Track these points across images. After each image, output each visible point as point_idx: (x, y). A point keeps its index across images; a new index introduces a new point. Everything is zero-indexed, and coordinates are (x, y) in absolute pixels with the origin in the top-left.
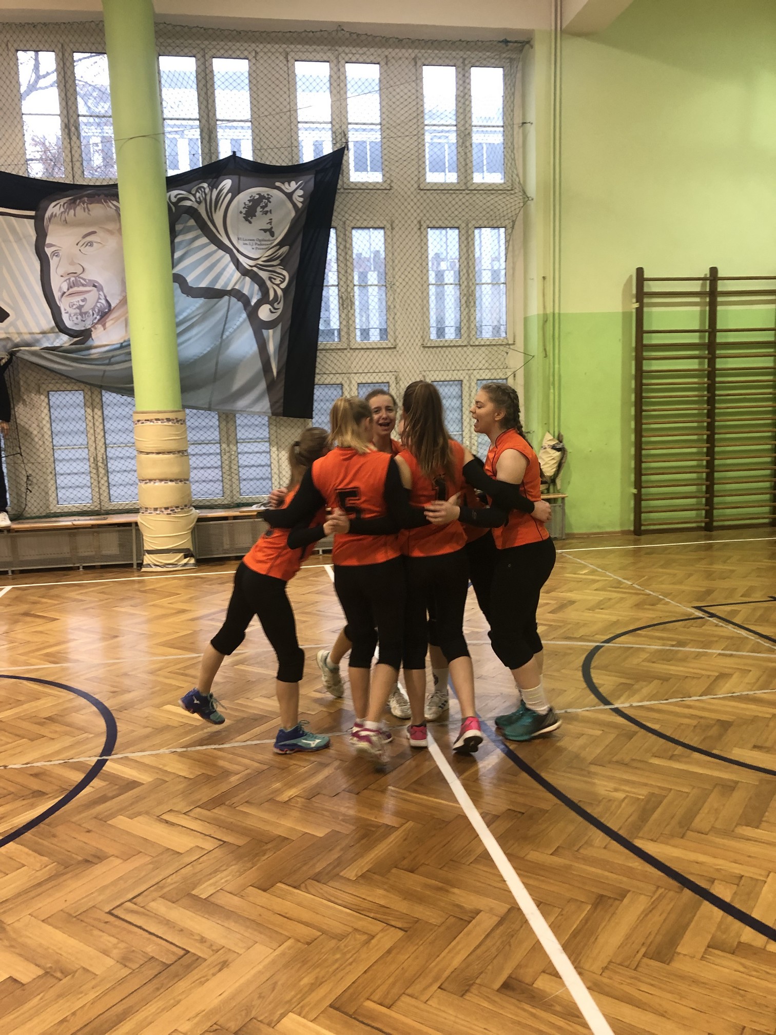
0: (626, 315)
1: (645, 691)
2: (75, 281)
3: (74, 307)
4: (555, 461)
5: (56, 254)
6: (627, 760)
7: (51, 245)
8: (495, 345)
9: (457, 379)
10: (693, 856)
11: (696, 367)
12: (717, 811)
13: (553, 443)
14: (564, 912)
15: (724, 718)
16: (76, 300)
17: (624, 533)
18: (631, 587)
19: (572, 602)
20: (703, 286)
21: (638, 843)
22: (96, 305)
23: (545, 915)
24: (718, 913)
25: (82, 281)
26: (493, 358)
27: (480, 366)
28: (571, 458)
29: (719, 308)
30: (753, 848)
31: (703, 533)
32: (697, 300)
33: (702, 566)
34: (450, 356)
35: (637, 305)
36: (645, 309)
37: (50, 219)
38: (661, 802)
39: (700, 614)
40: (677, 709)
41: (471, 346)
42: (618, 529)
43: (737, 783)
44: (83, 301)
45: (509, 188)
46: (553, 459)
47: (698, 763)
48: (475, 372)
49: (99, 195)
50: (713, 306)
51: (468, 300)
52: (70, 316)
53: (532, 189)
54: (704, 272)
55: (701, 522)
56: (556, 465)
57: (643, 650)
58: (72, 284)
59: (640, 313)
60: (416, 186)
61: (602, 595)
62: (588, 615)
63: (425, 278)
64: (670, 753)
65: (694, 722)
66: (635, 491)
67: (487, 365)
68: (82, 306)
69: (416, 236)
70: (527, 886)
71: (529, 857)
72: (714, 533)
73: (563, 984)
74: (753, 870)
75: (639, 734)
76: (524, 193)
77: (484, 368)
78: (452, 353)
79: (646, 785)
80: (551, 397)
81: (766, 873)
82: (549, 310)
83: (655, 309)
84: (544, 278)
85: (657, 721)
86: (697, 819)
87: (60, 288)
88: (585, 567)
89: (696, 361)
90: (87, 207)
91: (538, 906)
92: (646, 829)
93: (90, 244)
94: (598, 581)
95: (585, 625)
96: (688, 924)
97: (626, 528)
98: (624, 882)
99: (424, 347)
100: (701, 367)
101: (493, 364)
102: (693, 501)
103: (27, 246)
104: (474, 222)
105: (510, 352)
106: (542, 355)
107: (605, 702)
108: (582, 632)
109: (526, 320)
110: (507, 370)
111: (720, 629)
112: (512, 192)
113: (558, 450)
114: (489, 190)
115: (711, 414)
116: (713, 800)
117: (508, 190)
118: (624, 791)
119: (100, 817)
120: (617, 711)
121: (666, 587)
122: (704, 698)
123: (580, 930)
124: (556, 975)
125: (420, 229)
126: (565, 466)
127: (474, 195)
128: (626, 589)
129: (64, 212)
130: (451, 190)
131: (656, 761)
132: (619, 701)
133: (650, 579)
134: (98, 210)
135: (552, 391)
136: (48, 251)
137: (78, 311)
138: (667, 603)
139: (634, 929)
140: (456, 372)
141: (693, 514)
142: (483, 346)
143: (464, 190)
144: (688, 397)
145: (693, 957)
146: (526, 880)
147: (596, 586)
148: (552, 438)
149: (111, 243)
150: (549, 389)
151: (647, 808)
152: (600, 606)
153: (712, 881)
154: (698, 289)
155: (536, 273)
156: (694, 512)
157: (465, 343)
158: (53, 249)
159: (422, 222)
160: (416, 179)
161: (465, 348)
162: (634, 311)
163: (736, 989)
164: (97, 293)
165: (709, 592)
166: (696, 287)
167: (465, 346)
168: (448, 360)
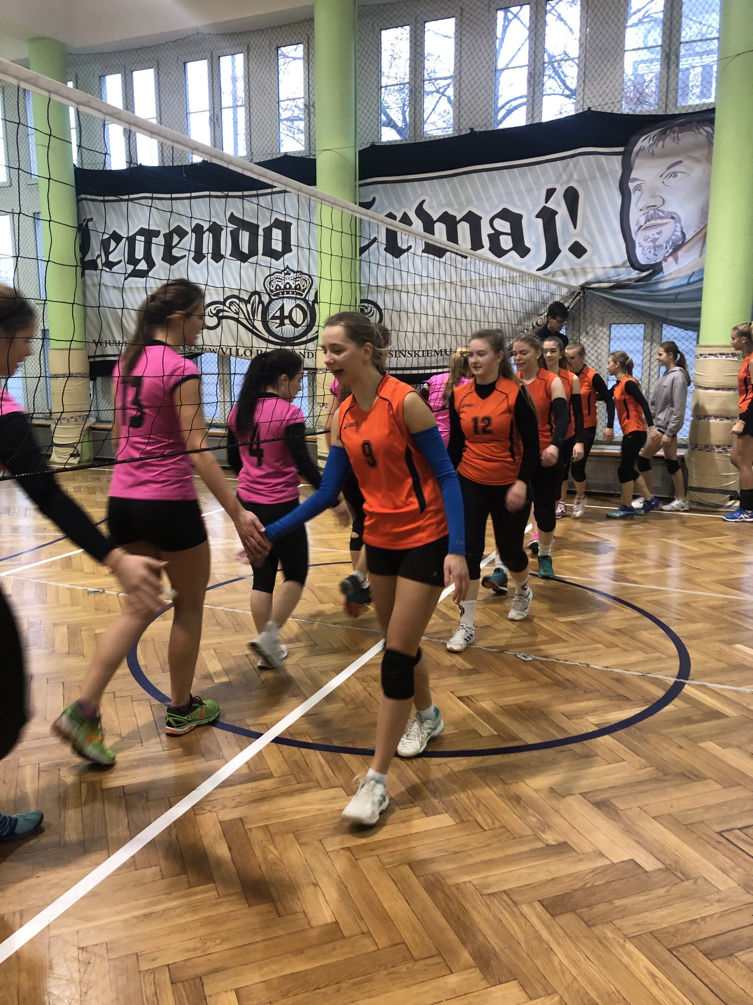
2: (654, 214)
3: (649, 240)
5: (638, 188)
7: (635, 180)
16: (651, 233)
22: (671, 238)
25: (661, 214)
37: (637, 153)
44: (658, 233)
49: (691, 123)
52: (644, 249)
58: (650, 218)
68: (657, 239)
87: (638, 222)
90: (678, 137)
93: (675, 175)
103: (612, 182)
119: (690, 737)
129: (653, 144)
134: (688, 138)
136: (631, 186)
137: (652, 244)
149: (697, 171)
158: (637, 183)
164: (674, 225)
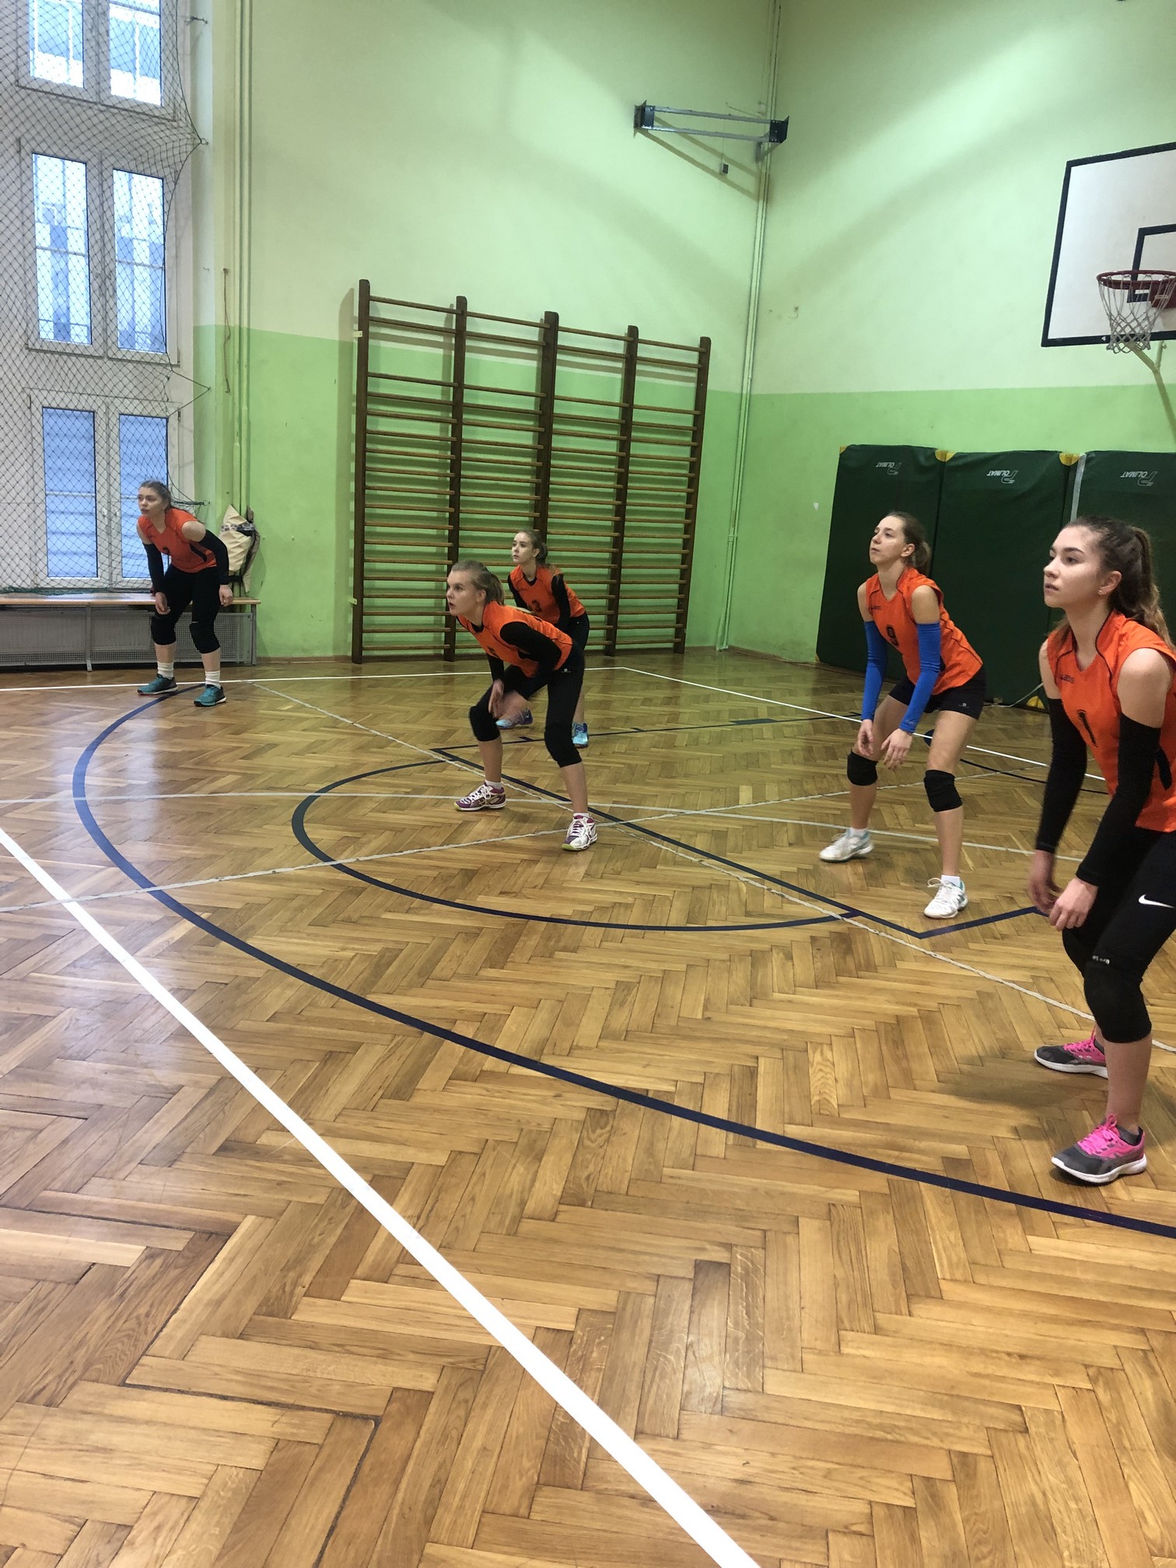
0: (344, 346)
1: (375, 844)
4: (241, 550)
6: (355, 917)
8: (149, 363)
9: (88, 408)
10: (432, 1003)
11: (437, 434)
12: (460, 958)
13: (239, 522)
14: (287, 1073)
15: (469, 866)
17: (338, 659)
18: (352, 726)
19: (273, 746)
20: (448, 320)
21: (371, 998)
23: (264, 1078)
24: (460, 1049)
26: (146, 382)
27: (126, 392)
28: (265, 548)
29: (468, 355)
30: (498, 988)
31: (442, 663)
32: (440, 339)
33: (439, 702)
34: (74, 370)
35: (359, 334)
36: (371, 342)
38: (397, 956)
39: (440, 757)
40: (414, 861)
41: (110, 359)
42: (330, 654)
43: (481, 929)
45: (169, 117)
46: (239, 546)
47: (439, 914)
48: (117, 402)
50: (460, 351)
51: (103, 285)
53: (207, 125)
54: (450, 302)
55: (440, 648)
56: (244, 555)
57: (370, 798)
59: (363, 345)
60: (12, 79)
61: (314, 737)
62: (295, 761)
63: (29, 236)
64: (407, 907)
65: (435, 873)
66: (354, 601)
67: (136, 392)
69: (13, 163)
70: (239, 1055)
71: (239, 1027)
72: (456, 663)
73: (292, 1136)
74: (497, 1006)
75: (368, 890)
76: (195, 131)
77: (131, 396)
78: (78, 365)
79: (379, 941)
80: (237, 453)
81: (510, 1008)
82: (234, 322)
83: (383, 344)
84: (226, 271)
85: (389, 875)
86: (438, 968)
88: (288, 701)
89: (438, 425)
91: (255, 1072)
92: (381, 983)
94: (307, 719)
95: (292, 773)
96: (428, 1064)
97: (341, 653)
98: (357, 1035)
99: (30, 350)
100: (443, 435)
101: (146, 392)
102: (431, 619)
104: (112, 160)
105: (173, 376)
106: (223, 388)
107: (325, 858)
108: (288, 781)
109: (197, 331)
110: (167, 404)
111: (464, 773)
112: (175, 124)
113: (247, 533)
114: (138, 113)
115: (455, 502)
116: (456, 948)
117: (169, 120)
118: (353, 949)
120: (341, 867)
121: (399, 727)
122: (445, 847)
123: (308, 1087)
124: (283, 1129)
125: (19, 152)
126: (256, 559)
127: (114, 115)
128: (346, 728)
130: (74, 98)
131: (388, 916)
132: (343, 857)
133: (376, 716)
135: (237, 444)
138: (399, 745)
139: (369, 1076)
140: (86, 397)
141: (428, 637)
142: (130, 361)
143: (96, 103)
144: (425, 474)
145: (434, 1091)
146: (239, 1050)
147: (305, 724)
148: (237, 515)
150: (233, 441)
151: (380, 965)
152: (311, 748)
153: (455, 1022)
154: (441, 324)
155: (213, 261)
156: (431, 635)
157: (101, 352)
159: (23, 142)
160: (13, 67)
161: (99, 362)
162: (356, 342)
163: (479, 1110)
165: (449, 733)
166: (438, 320)
167: (101, 358)
168: (71, 376)
